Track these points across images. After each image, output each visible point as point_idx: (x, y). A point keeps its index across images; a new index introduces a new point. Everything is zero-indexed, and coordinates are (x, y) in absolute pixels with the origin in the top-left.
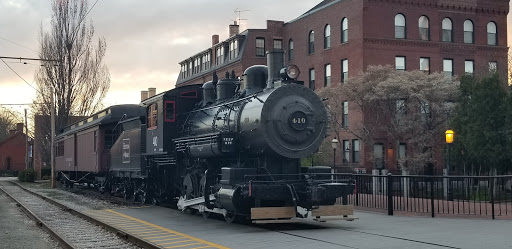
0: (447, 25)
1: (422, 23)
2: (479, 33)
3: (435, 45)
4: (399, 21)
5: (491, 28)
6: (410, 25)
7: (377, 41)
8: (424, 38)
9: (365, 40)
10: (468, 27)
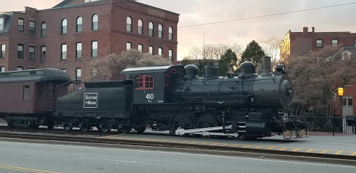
0: (151, 26)
1: (140, 23)
2: (165, 32)
3: (146, 38)
4: (129, 21)
5: (170, 31)
6: (134, 24)
7: (117, 32)
8: (140, 32)
9: (112, 31)
10: (160, 28)
